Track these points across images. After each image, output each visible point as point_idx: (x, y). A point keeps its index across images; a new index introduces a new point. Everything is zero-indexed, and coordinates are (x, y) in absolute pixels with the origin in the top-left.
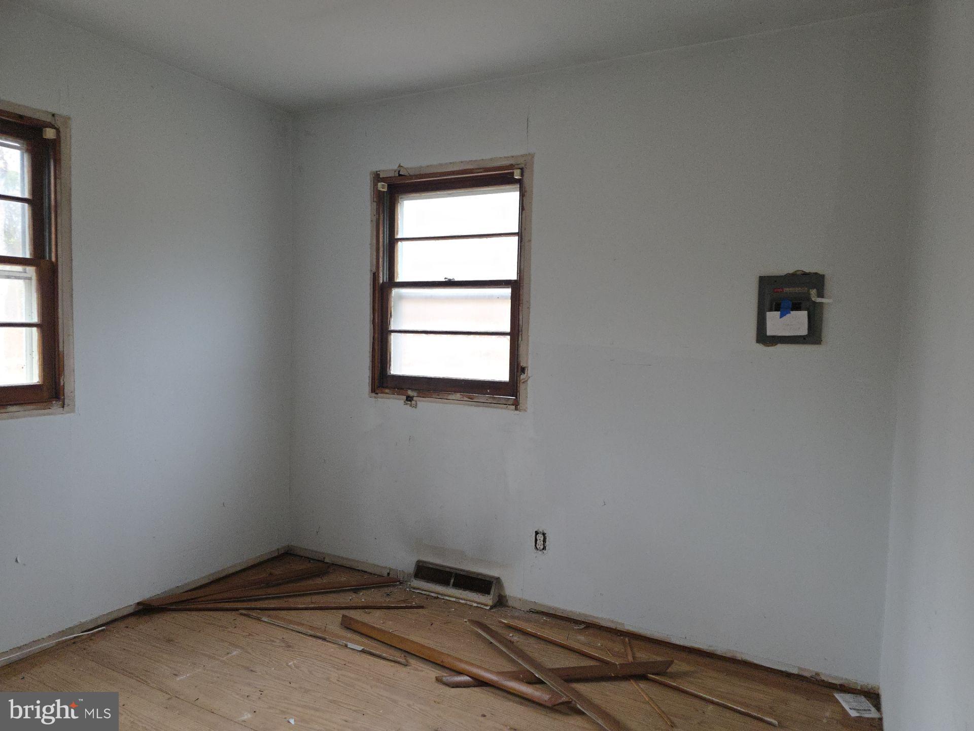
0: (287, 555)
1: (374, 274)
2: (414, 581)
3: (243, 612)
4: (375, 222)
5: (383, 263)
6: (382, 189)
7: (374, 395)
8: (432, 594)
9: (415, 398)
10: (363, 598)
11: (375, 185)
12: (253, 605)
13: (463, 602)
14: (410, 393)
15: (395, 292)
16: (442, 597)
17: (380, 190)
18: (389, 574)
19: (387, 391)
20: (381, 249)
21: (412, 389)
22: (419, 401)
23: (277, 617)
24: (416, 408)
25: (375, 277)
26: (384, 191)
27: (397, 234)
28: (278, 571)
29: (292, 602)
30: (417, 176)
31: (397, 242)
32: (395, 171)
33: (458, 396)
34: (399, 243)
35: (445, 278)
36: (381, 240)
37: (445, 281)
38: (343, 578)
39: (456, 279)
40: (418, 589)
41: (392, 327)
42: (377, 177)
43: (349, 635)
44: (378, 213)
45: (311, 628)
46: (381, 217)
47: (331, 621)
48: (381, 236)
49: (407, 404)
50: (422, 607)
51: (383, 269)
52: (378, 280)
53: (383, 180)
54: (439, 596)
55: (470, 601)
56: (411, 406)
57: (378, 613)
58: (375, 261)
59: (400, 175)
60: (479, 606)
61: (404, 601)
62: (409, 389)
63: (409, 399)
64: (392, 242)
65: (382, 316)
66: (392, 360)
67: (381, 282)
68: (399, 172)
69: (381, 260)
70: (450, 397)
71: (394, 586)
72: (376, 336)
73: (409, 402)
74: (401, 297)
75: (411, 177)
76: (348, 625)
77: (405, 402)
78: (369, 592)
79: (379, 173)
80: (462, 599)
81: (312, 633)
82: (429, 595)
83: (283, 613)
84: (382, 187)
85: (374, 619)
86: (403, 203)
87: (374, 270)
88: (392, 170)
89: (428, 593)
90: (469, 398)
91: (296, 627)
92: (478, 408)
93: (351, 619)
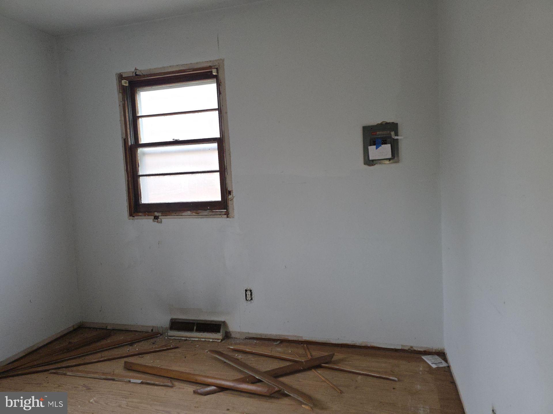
0: (80, 328)
1: (125, 140)
2: (170, 331)
3: (53, 371)
4: (122, 105)
5: (130, 133)
6: (124, 85)
7: (131, 217)
8: (183, 338)
9: (160, 217)
10: (137, 348)
11: (120, 82)
12: (59, 365)
13: (203, 340)
14: (156, 214)
15: (140, 150)
16: (190, 339)
17: (123, 85)
18: (152, 330)
19: (140, 214)
20: (128, 123)
21: (158, 212)
22: (163, 218)
23: (78, 371)
24: (161, 223)
25: (125, 141)
26: (126, 86)
27: (138, 113)
28: (76, 340)
29: (88, 359)
30: (148, 75)
31: (139, 118)
32: (133, 72)
33: (189, 213)
34: (140, 119)
35: (173, 139)
36: (127, 117)
37: (174, 141)
38: (121, 337)
39: (181, 139)
40: (174, 336)
41: (140, 173)
42: (121, 77)
43: (131, 374)
44: (124, 100)
45: (103, 374)
46: (126, 102)
47: (118, 367)
48: (127, 114)
49: (155, 221)
50: (177, 348)
51: (131, 136)
52: (128, 143)
53: (125, 78)
54: (188, 339)
55: (208, 338)
56: (157, 222)
57: (148, 357)
58: (124, 132)
59: (136, 75)
60: (214, 340)
61: (165, 346)
62: (155, 212)
63: (156, 218)
64: (135, 118)
65: (133, 166)
66: (142, 194)
67: (130, 144)
68: (136, 73)
69: (128, 130)
70: (184, 214)
71: (157, 337)
72: (130, 179)
73: (156, 220)
74: (144, 154)
75: (144, 76)
76: (129, 367)
77: (153, 220)
78: (140, 344)
79: (121, 74)
80: (203, 338)
81: (104, 377)
82: (181, 339)
83: (81, 368)
84: (125, 83)
85: (147, 361)
86: (140, 93)
87: (124, 136)
88: (131, 72)
89: (180, 338)
90: (196, 213)
91: (92, 375)
92: (203, 219)
93: (131, 363)
